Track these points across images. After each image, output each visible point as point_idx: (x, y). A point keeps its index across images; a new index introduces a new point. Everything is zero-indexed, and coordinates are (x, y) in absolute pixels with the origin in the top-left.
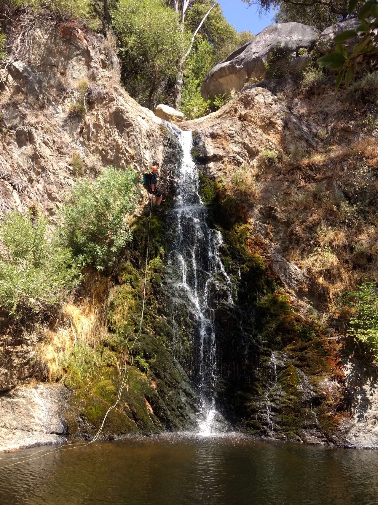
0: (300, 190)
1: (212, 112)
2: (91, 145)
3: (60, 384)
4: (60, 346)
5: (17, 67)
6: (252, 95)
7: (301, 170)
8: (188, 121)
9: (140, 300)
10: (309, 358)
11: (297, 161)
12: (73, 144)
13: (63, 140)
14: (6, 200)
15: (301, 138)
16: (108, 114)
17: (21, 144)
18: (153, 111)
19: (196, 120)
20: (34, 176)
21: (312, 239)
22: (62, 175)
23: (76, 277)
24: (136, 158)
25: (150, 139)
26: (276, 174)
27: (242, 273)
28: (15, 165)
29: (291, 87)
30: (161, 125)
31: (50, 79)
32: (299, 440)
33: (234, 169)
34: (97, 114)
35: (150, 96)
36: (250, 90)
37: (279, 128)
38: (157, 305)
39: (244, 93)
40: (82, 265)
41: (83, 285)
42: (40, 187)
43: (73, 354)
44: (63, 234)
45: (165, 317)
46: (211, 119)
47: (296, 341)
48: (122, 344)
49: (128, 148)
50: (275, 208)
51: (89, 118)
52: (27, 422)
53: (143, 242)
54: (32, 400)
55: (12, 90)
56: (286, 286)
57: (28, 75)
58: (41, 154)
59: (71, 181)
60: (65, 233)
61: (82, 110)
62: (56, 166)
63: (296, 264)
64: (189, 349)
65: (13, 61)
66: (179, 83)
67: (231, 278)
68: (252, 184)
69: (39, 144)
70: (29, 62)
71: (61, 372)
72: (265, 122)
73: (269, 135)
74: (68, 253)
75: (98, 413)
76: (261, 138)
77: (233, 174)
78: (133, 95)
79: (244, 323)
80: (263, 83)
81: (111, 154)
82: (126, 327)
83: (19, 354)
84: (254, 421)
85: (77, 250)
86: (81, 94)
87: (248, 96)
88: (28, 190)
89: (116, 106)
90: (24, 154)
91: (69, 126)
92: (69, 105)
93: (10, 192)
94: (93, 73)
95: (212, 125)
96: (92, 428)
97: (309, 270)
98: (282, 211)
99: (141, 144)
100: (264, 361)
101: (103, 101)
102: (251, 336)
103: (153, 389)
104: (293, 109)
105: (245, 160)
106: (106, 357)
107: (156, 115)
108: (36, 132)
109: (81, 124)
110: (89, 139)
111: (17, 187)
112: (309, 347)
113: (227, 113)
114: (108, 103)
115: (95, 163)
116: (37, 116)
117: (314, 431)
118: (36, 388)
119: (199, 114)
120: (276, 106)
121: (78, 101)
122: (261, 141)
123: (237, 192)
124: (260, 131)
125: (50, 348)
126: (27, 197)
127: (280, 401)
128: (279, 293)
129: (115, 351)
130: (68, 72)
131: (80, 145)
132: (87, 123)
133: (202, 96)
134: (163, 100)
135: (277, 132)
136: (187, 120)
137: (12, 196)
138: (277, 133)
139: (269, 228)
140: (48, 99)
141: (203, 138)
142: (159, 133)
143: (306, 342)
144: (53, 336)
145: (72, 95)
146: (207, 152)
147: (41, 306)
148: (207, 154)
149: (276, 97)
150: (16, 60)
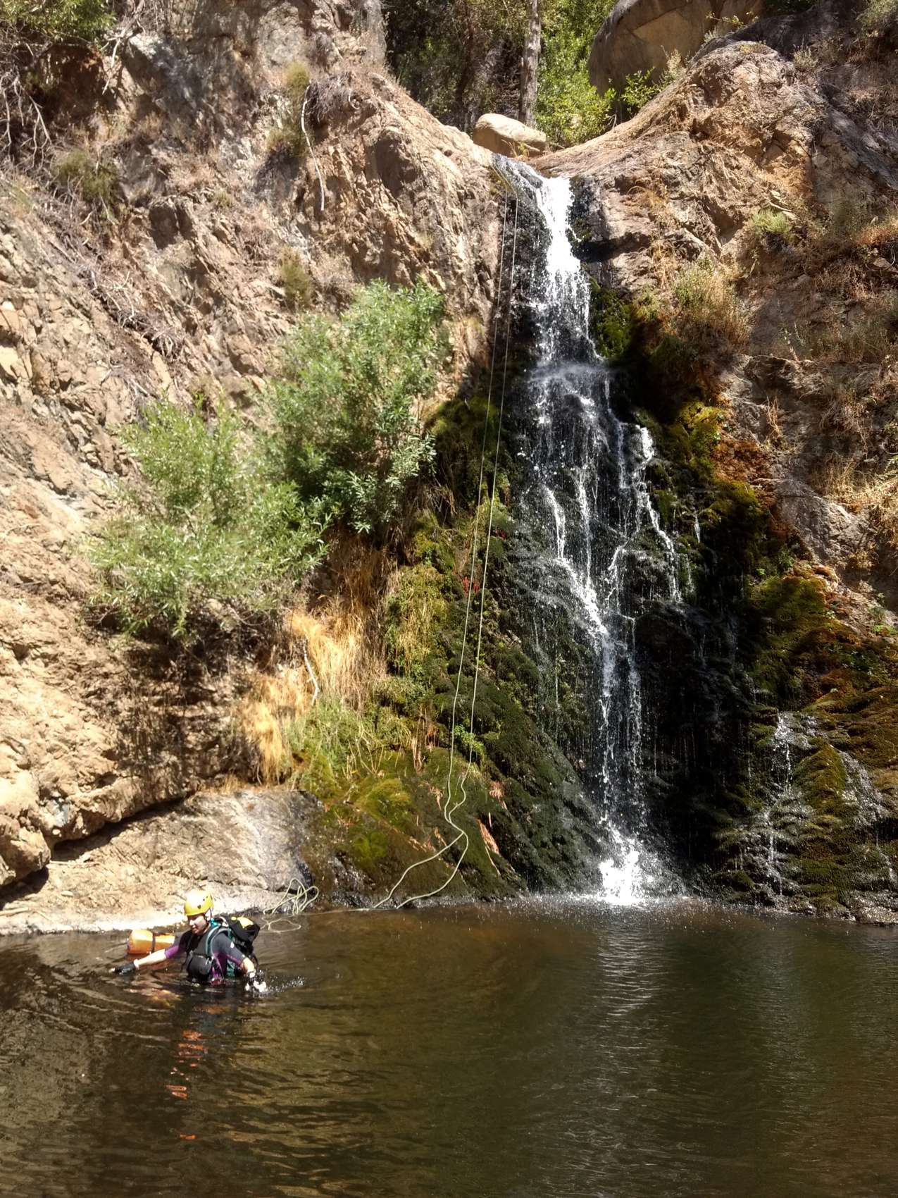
0: (851, 314)
1: (618, 123)
2: (325, 232)
3: (289, 788)
4: (283, 703)
5: (142, 48)
6: (727, 66)
7: (857, 258)
8: (558, 153)
9: (457, 599)
10: (873, 727)
11: (847, 234)
12: (282, 233)
13: (259, 223)
14: (140, 377)
15: (856, 171)
16: (361, 150)
17: (162, 240)
18: (468, 132)
19: (579, 148)
20: (197, 316)
21: (883, 435)
22: (262, 309)
23: (311, 549)
24: (433, 256)
25: (466, 206)
26: (788, 275)
27: (703, 528)
28: (154, 294)
29: (831, 34)
30: (490, 168)
31: (217, 70)
32: (846, 915)
33: (679, 269)
34: (336, 152)
35: (460, 92)
36: (720, 53)
37: (799, 150)
38: (498, 611)
39: (705, 61)
40: (323, 521)
41: (325, 568)
42: (213, 340)
43: (313, 722)
44: (274, 450)
45: (516, 638)
46: (617, 143)
47: (840, 687)
48: (421, 699)
49: (413, 234)
50: (789, 361)
51: (316, 165)
52: (226, 865)
53: (458, 463)
54: (232, 821)
55: (132, 107)
56: (816, 558)
57: (167, 66)
58: (211, 262)
59: (283, 325)
60: (280, 448)
61: (299, 146)
62: (247, 290)
63: (842, 501)
64: (577, 711)
65: (130, 34)
66: (531, 51)
67: (676, 541)
68: (725, 305)
69: (204, 237)
70: (166, 32)
71: (290, 762)
72: (761, 136)
73: (770, 170)
74: (288, 494)
75: (376, 850)
76: (750, 180)
77: (677, 281)
78: (418, 94)
79: (710, 647)
80: (755, 26)
81: (374, 251)
82: (427, 661)
83: (196, 722)
84: (737, 871)
85: (309, 487)
86: (294, 103)
87: (716, 68)
88: (187, 350)
89: (380, 129)
90: (172, 264)
91: (271, 187)
92: (267, 133)
93: (147, 359)
94: (319, 45)
95: (621, 156)
96: (365, 882)
97: (875, 515)
98: (805, 368)
99: (445, 220)
100: (759, 737)
101: (348, 117)
102: (727, 678)
103: (496, 799)
104: (837, 92)
105: (708, 242)
106: (385, 728)
107: (477, 142)
108: (195, 208)
109: (298, 182)
110: (319, 217)
111: (161, 344)
112: (872, 701)
113: (658, 123)
114: (361, 122)
115: (337, 275)
116: (194, 170)
117: (883, 895)
118: (238, 795)
119: (585, 130)
120: (790, 89)
121: (287, 122)
122: (750, 188)
123: (688, 326)
124: (746, 162)
125: (263, 709)
126: (185, 368)
127: (797, 827)
128: (796, 573)
129: (407, 715)
130: (260, 49)
131: (300, 234)
132: (313, 178)
133: (592, 82)
134: (493, 100)
135: (793, 161)
136: (556, 149)
137: (152, 367)
138: (795, 163)
139: (772, 412)
140: (216, 124)
141: (597, 193)
142: (488, 188)
143: (866, 690)
144: (268, 684)
145: (272, 109)
146: (609, 228)
147: (236, 616)
148: (609, 234)
149: (791, 66)
150: (137, 31)
